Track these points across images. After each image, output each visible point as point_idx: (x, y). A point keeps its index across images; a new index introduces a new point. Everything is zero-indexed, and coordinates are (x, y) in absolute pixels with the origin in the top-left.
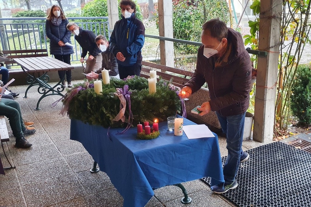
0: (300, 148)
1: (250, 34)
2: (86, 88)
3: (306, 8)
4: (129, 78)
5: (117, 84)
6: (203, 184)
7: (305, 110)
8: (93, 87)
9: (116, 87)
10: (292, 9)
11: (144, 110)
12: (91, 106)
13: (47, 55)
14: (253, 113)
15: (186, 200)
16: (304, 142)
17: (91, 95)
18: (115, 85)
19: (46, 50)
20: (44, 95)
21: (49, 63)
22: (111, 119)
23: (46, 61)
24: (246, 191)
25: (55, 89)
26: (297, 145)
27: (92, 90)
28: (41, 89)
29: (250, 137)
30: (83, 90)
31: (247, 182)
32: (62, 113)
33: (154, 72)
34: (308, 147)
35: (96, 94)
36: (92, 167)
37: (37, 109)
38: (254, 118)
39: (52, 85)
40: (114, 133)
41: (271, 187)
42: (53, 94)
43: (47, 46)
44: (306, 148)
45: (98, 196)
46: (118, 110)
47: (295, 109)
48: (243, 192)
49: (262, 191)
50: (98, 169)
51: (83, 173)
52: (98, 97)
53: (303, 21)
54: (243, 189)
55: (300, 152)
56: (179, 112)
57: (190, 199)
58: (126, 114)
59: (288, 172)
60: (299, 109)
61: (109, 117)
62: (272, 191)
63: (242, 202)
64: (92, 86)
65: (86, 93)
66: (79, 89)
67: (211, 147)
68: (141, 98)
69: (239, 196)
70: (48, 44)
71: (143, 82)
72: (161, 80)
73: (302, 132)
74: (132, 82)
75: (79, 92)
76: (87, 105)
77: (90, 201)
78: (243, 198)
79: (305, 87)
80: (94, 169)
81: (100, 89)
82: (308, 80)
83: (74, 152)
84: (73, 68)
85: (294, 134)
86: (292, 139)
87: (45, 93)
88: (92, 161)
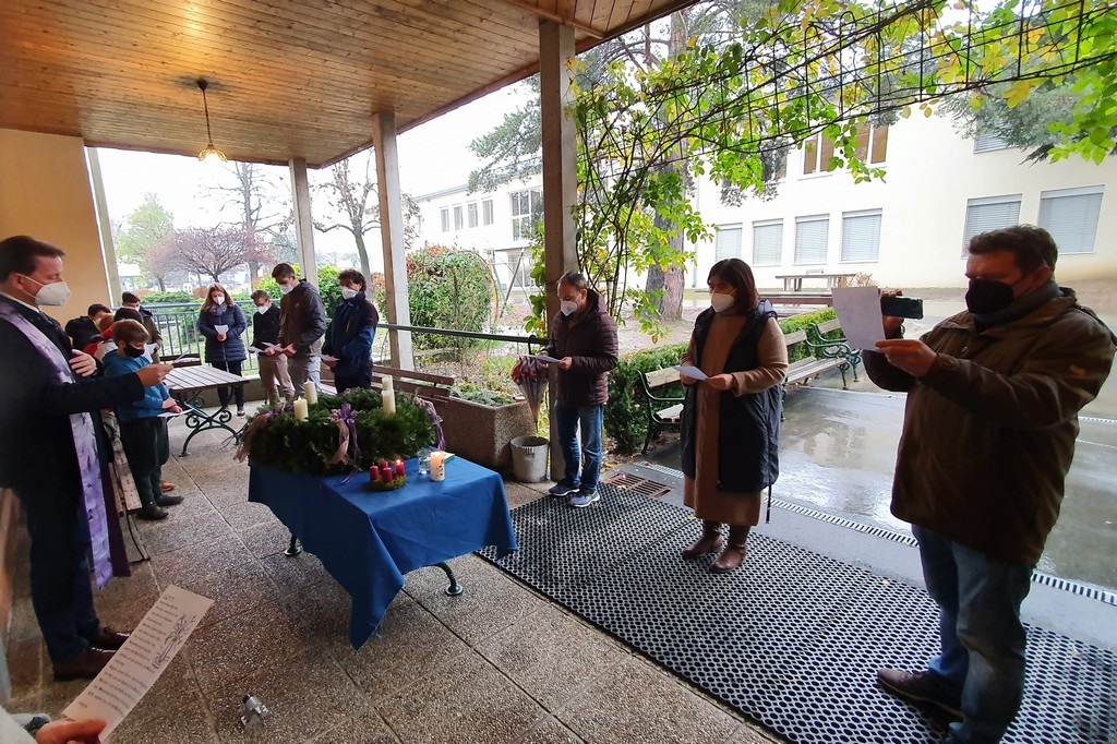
0: (624, 487)
1: (534, 316)
2: (280, 412)
3: (613, 275)
4: (348, 391)
5: (329, 403)
6: (479, 560)
7: (625, 426)
8: (293, 410)
9: (330, 409)
10: (592, 276)
11: (378, 442)
12: (290, 443)
13: (199, 363)
14: (548, 438)
15: (453, 589)
16: (629, 476)
17: (291, 424)
18: (326, 403)
19: (197, 356)
20: (197, 429)
21: (206, 376)
22: (324, 460)
23: (200, 373)
24: (550, 564)
25: (217, 418)
26: (620, 482)
27: (291, 416)
28: (191, 420)
29: (545, 476)
30: (275, 416)
31: (550, 549)
32: (239, 456)
33: (388, 379)
34: (636, 485)
35: (299, 420)
36: (288, 546)
37: (184, 454)
38: (550, 445)
39: (210, 412)
40: (331, 483)
41: (588, 555)
42: (211, 427)
43: (200, 347)
44: (633, 486)
45: (301, 596)
46: (337, 446)
47: (611, 426)
48: (545, 566)
49: (575, 562)
50: (299, 549)
51: (273, 558)
52: (303, 425)
53: (611, 292)
54: (545, 562)
55: (625, 494)
56: (433, 443)
57: (460, 588)
58: (350, 451)
59: (612, 527)
60: (617, 426)
61: (321, 458)
62: (591, 560)
63: (546, 584)
64: (290, 409)
65: (282, 421)
66: (268, 415)
67: (492, 497)
68: (372, 423)
69: (540, 575)
70: (203, 345)
71: (372, 396)
72: (401, 393)
73: (624, 462)
74: (354, 399)
75: (269, 419)
76: (283, 440)
77: (288, 607)
78: (546, 577)
79: (622, 391)
80: (292, 550)
81: (304, 414)
82: (625, 381)
83: (254, 522)
84: (248, 381)
85: (613, 466)
86: (611, 474)
87: (198, 426)
88: (287, 535)
